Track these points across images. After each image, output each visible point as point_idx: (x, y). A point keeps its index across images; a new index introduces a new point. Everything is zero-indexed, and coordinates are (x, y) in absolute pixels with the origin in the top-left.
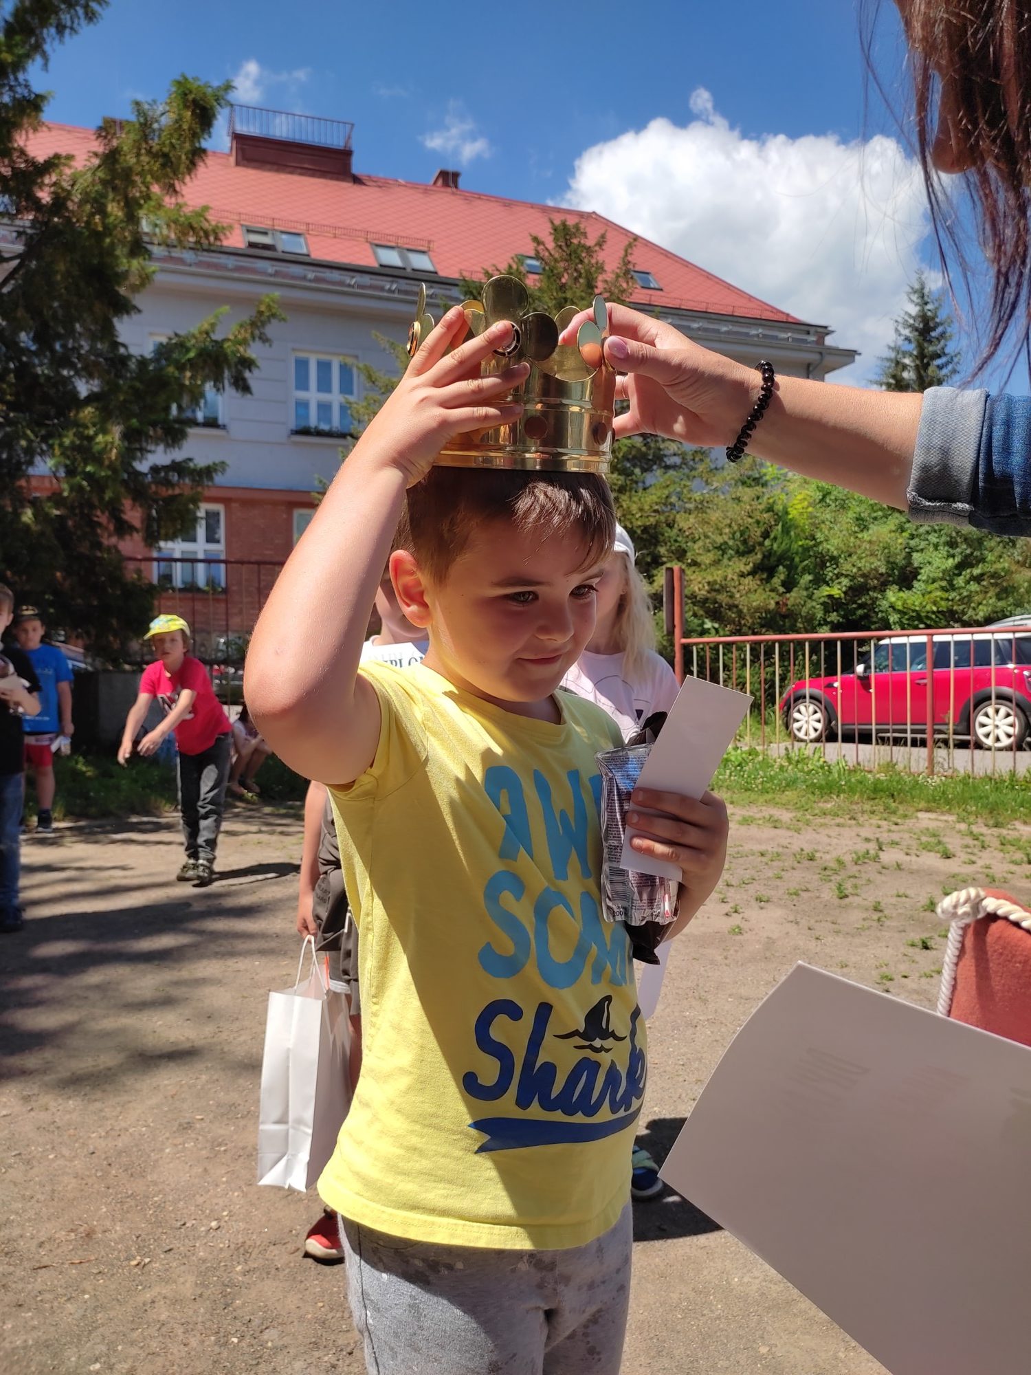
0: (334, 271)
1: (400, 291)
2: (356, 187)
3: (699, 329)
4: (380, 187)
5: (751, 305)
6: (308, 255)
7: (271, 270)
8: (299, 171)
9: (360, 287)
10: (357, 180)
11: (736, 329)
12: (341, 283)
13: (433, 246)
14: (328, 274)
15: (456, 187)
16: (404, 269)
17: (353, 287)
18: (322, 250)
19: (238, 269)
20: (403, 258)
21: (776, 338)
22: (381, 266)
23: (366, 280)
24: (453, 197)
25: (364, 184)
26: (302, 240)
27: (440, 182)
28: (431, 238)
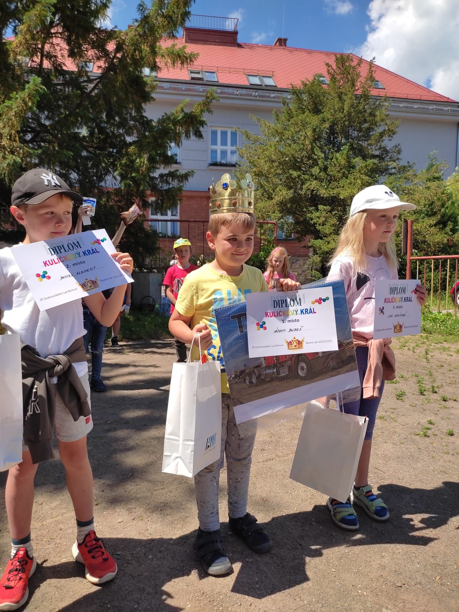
0: (229, 88)
1: (259, 96)
2: (239, 49)
3: (403, 107)
4: (250, 48)
5: (429, 94)
6: (218, 82)
7: (201, 90)
8: (213, 43)
9: (241, 95)
10: (239, 46)
11: (422, 106)
12: (233, 94)
13: (275, 74)
14: (227, 90)
15: (285, 46)
16: (261, 85)
17: (238, 95)
18: (224, 79)
19: (187, 90)
20: (261, 80)
21: (442, 110)
22: (250, 84)
23: (244, 91)
24: (284, 51)
25: (243, 48)
26: (215, 75)
27: (278, 44)
28: (274, 70)
